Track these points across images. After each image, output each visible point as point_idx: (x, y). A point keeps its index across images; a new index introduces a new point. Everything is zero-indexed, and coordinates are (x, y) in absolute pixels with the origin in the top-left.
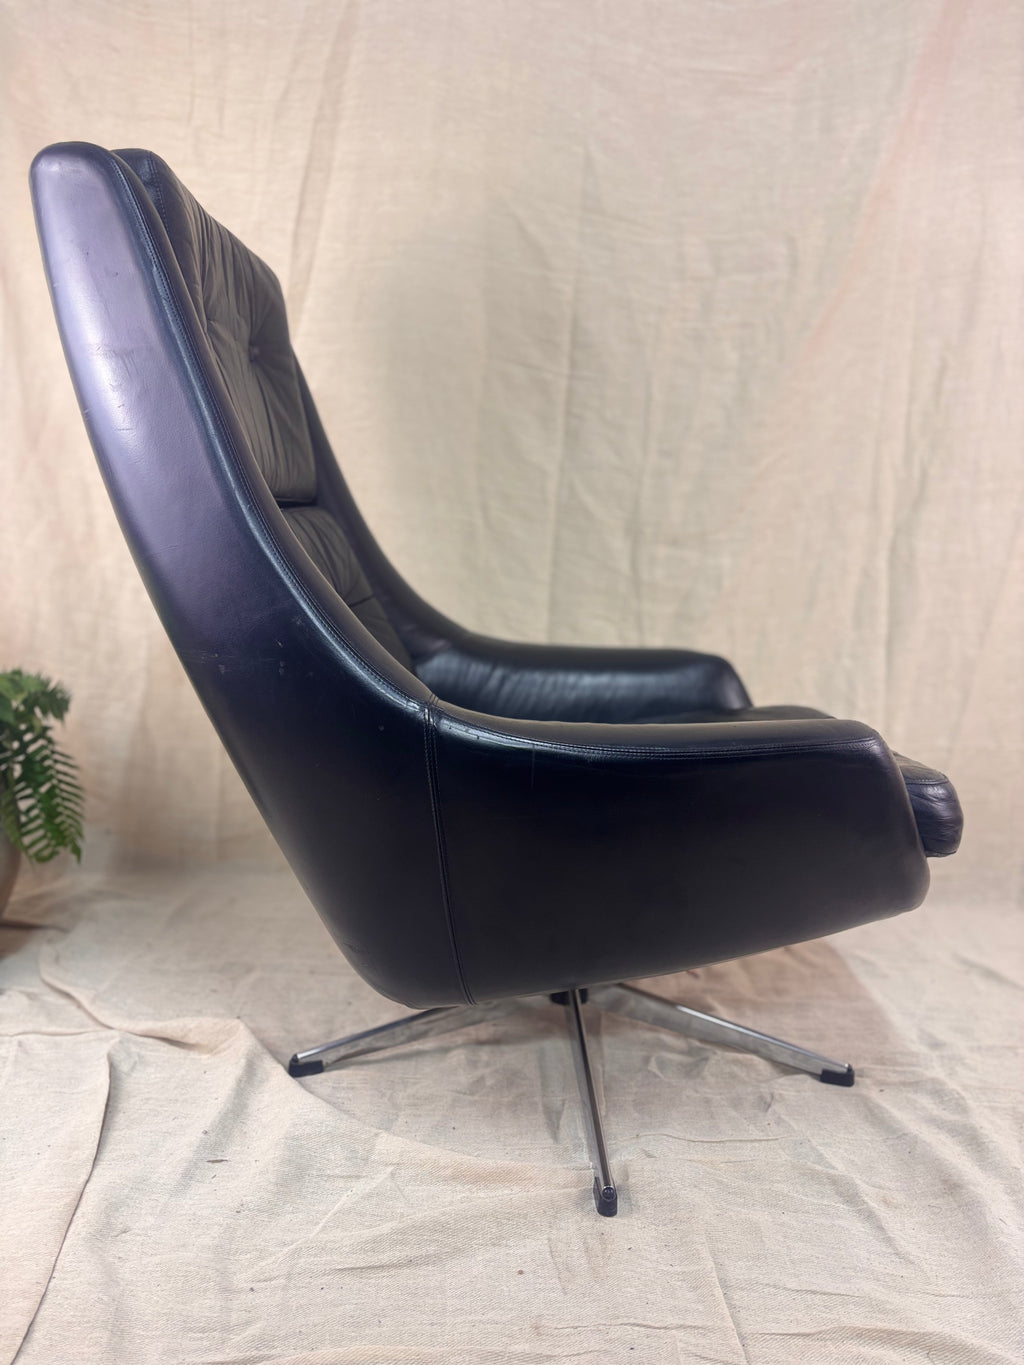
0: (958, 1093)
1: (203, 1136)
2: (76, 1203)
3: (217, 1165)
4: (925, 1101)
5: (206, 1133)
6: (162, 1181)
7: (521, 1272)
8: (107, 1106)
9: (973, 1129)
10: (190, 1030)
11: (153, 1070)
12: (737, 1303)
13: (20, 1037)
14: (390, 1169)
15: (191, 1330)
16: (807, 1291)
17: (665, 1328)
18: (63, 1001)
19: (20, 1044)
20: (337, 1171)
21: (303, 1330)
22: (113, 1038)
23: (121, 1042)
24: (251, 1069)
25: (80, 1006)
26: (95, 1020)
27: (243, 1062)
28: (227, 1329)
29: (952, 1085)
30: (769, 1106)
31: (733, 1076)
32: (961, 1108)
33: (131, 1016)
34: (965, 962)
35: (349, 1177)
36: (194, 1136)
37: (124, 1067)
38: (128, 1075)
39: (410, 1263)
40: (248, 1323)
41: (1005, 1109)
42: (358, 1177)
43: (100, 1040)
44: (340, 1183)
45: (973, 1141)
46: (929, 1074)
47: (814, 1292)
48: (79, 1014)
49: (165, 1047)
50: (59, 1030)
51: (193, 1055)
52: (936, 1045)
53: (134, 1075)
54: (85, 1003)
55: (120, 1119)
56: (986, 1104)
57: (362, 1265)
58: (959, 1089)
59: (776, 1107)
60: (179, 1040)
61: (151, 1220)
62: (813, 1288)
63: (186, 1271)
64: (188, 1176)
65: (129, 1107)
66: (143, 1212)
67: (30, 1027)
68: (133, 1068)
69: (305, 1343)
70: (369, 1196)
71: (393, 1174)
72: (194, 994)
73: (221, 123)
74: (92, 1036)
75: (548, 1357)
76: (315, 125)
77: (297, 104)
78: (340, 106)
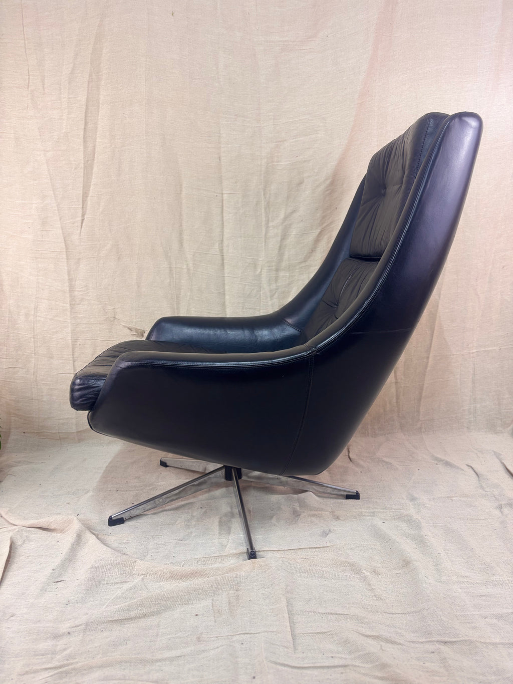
0: (419, 520)
1: (52, 571)
3: (58, 583)
4: (404, 526)
5: (54, 570)
6: (31, 594)
7: (197, 615)
9: (422, 537)
10: (51, 522)
11: (33, 543)
12: (295, 621)
14: (142, 577)
15: (37, 655)
16: (329, 613)
17: (259, 633)
20: (116, 581)
21: (90, 650)
22: (15, 529)
23: (18, 531)
24: (79, 539)
25: (1, 516)
26: (8, 522)
27: (75, 535)
28: (54, 653)
30: (328, 534)
31: (312, 522)
32: (419, 527)
33: (25, 519)
34: (437, 459)
35: (122, 582)
36: (48, 571)
37: (19, 543)
38: (21, 546)
39: (145, 616)
40: (65, 649)
41: (441, 526)
42: (125, 582)
43: (9, 531)
44: (117, 586)
45: (421, 542)
46: (407, 513)
47: (332, 614)
48: (1, 520)
49: (41, 531)
51: (54, 534)
52: (413, 499)
53: (23, 546)
55: (14, 567)
56: (432, 524)
57: (122, 618)
58: (419, 518)
59: (331, 535)
60: (46, 527)
61: (25, 610)
62: (332, 612)
63: (38, 630)
64: (44, 590)
66: (22, 607)
68: (23, 543)
69: (90, 655)
70: (130, 589)
71: (142, 579)
72: (59, 506)
73: (43, 87)
74: (5, 529)
75: (204, 651)
76: (88, 84)
77: (79, 75)
78: (100, 74)
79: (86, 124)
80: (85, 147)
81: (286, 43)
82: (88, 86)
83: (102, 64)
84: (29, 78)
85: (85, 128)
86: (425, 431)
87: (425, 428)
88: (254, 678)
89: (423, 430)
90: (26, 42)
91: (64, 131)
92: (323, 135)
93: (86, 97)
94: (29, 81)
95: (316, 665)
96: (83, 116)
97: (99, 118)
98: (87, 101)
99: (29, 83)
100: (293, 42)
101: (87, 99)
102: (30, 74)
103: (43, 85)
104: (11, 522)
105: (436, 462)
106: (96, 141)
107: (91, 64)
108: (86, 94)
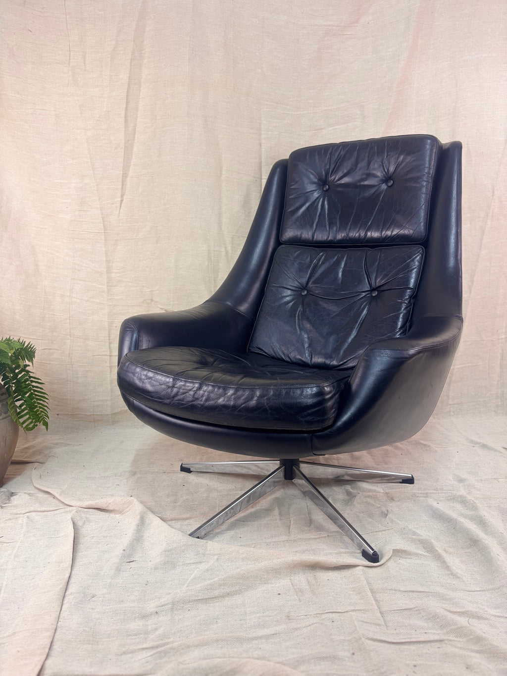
0: (473, 501)
1: (122, 552)
2: (65, 587)
3: (131, 563)
4: (459, 506)
5: (124, 550)
6: (106, 574)
7: (279, 594)
8: (74, 541)
9: (481, 517)
10: (110, 503)
11: (94, 524)
12: (378, 599)
13: (27, 514)
14: (216, 557)
15: (130, 635)
16: (410, 591)
17: (347, 612)
18: (46, 496)
19: (28, 517)
20: (191, 561)
21: (182, 629)
22: (72, 510)
23: (76, 512)
24: (142, 521)
25: (54, 497)
26: (63, 503)
27: (139, 517)
28: (147, 633)
29: (469, 497)
30: (387, 515)
31: (368, 503)
32: (475, 508)
33: (80, 500)
34: (472, 441)
35: (197, 563)
36: (118, 552)
37: (80, 524)
38: (82, 527)
39: (228, 595)
40: (156, 629)
41: (495, 506)
42: (201, 562)
43: (67, 512)
44: (193, 566)
45: (482, 522)
46: (459, 493)
47: (413, 591)
48: (55, 500)
49: (99, 513)
50: (46, 509)
51: (112, 515)
52: (461, 480)
53: (85, 527)
54: (57, 495)
55: (81, 547)
56: (486, 505)
57: (207, 597)
58: (473, 499)
59: (390, 515)
60: (105, 508)
61: (105, 590)
62: (413, 590)
63: (125, 610)
64: (118, 570)
65: (84, 542)
66: (101, 587)
67: (32, 509)
68: (84, 523)
69: (184, 634)
70: (208, 570)
71: (217, 559)
72: (109, 487)
73: (84, 64)
74: (62, 510)
75: (297, 629)
76: (131, 61)
77: (122, 52)
78: (143, 52)
79: (127, 102)
80: (126, 127)
81: (329, 28)
82: (131, 63)
83: (145, 42)
84: (70, 54)
85: (126, 107)
86: (453, 414)
87: (454, 412)
88: (353, 654)
89: (452, 413)
90: (68, 17)
91: (105, 110)
92: (360, 123)
93: (128, 75)
94: (70, 57)
95: (412, 640)
96: (125, 94)
97: (141, 97)
98: (129, 79)
99: (70, 59)
100: (337, 26)
101: (129, 77)
102: (71, 49)
103: (85, 61)
104: (67, 503)
105: (473, 445)
106: (136, 121)
107: (134, 41)
108: (128, 72)
